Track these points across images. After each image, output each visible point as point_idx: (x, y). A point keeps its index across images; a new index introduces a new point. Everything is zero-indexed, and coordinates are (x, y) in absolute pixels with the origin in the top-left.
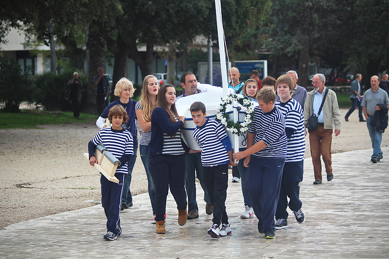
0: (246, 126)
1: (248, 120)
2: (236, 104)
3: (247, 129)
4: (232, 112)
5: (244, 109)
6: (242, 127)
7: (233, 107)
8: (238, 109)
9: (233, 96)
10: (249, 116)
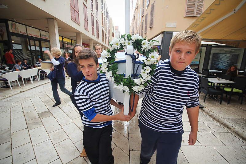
0: (141, 84)
1: (145, 75)
2: (130, 49)
3: (142, 88)
4: (124, 61)
5: (142, 58)
6: (137, 85)
7: (126, 54)
8: (133, 58)
9: (126, 38)
10: (148, 69)
